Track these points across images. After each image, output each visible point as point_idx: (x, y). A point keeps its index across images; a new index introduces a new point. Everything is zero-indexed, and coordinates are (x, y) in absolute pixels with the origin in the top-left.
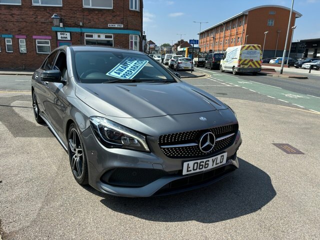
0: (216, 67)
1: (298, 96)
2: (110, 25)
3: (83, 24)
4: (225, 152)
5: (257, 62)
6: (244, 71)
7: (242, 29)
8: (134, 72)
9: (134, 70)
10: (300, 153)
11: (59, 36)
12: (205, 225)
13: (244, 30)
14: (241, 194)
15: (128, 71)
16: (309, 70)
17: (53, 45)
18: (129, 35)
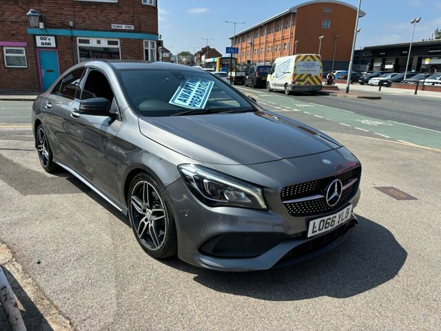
0: (261, 84)
1: (377, 123)
2: (114, 26)
3: (74, 24)
4: (349, 204)
5: (316, 77)
6: (300, 90)
7: (289, 31)
8: (203, 99)
9: (201, 96)
10: (412, 198)
11: (39, 42)
12: (341, 300)
13: (292, 34)
14: (365, 257)
15: (194, 96)
16: (379, 87)
17: (29, 55)
18: (143, 40)
